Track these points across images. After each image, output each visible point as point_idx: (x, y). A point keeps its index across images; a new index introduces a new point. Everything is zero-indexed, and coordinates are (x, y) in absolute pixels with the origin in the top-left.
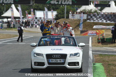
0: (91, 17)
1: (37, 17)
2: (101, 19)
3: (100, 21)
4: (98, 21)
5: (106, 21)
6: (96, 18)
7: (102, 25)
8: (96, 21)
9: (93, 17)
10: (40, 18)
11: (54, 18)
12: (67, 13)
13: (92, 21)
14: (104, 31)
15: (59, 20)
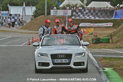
0: (77, 13)
1: (11, 13)
2: (89, 16)
3: (88, 18)
4: (85, 17)
5: (95, 18)
6: (82, 15)
7: (89, 23)
8: (83, 18)
9: (79, 13)
10: (16, 15)
11: (33, 14)
12: (47, 9)
13: (78, 18)
14: (93, 29)
15: (39, 17)
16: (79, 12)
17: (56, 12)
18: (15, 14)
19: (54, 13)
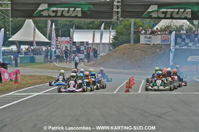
6: (192, 43)
9: (187, 41)
15: (121, 46)
16: (187, 38)
17: (150, 38)
18: (81, 42)
19: (147, 40)
